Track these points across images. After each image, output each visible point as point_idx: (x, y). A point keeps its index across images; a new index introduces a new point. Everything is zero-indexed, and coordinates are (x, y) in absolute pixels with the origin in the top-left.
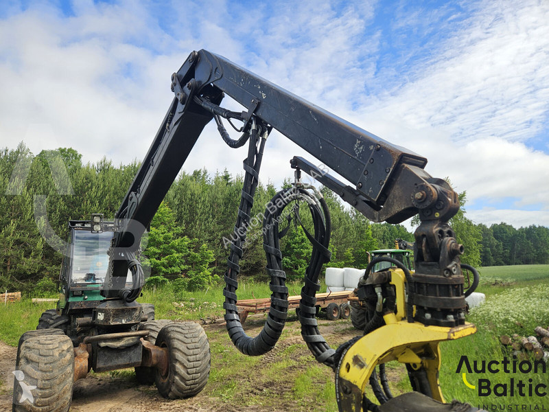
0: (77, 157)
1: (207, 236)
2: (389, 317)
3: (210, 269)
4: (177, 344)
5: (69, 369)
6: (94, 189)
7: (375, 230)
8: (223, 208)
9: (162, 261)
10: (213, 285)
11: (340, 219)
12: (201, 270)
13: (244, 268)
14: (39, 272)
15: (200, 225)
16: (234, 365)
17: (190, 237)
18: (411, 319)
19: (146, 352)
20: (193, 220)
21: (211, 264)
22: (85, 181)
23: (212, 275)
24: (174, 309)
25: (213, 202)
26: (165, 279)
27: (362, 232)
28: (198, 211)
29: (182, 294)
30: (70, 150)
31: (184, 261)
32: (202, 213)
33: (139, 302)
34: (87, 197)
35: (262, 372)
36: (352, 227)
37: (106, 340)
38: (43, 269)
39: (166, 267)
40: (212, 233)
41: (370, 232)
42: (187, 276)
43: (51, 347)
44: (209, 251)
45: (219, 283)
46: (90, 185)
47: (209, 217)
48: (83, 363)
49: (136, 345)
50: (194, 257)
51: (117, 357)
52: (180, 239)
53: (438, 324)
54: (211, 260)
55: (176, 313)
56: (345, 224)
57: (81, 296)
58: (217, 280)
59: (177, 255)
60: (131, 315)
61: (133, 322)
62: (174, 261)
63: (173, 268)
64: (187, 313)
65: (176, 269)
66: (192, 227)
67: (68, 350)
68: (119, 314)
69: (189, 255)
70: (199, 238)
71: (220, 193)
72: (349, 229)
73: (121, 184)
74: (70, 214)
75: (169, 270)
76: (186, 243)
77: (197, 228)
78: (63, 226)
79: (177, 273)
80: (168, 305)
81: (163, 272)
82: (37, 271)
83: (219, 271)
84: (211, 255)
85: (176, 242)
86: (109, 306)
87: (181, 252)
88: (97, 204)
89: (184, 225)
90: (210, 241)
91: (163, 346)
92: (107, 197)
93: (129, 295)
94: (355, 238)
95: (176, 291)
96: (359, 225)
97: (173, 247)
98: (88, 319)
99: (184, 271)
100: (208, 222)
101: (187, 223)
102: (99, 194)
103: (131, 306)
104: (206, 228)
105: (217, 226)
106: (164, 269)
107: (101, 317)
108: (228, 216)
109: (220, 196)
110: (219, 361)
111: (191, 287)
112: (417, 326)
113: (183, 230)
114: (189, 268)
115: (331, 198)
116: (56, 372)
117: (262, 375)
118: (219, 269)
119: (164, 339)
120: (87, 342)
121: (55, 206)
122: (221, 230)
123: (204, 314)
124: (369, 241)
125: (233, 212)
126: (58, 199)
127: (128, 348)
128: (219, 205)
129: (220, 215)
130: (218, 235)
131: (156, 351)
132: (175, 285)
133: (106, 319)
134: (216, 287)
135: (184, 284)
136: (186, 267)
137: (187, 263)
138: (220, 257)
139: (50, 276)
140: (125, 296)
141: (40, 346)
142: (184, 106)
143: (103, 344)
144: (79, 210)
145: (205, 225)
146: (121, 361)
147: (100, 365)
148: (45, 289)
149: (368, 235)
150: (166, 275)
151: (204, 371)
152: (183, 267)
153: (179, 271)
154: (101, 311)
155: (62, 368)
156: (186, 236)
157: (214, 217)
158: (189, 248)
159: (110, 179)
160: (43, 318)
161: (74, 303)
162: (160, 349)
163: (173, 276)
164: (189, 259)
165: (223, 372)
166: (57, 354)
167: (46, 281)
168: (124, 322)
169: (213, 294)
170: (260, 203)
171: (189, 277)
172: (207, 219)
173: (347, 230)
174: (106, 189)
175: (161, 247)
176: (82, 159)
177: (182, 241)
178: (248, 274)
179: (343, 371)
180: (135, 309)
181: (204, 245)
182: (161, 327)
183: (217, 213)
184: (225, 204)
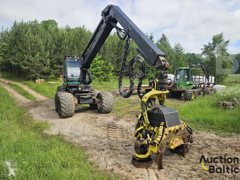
0: (56, 24)
1: (111, 60)
2: (153, 89)
3: (112, 73)
4: (103, 98)
5: (74, 103)
6: (66, 39)
7: (184, 57)
8: (117, 47)
9: (93, 70)
10: (113, 79)
11: (169, 52)
12: (108, 74)
13: (126, 73)
14: (49, 72)
15: (108, 55)
16: (121, 106)
17: (104, 60)
18: (156, 89)
19: (94, 100)
20: (105, 53)
21: (113, 71)
22: (62, 36)
23: (113, 76)
24: (99, 88)
25: (113, 45)
26: (95, 77)
27: (178, 58)
28: (107, 49)
29: (102, 82)
30: (53, 20)
31: (102, 70)
32: (108, 50)
33: (91, 85)
34: (63, 43)
35: (130, 108)
36: (174, 56)
37: (82, 95)
38: (50, 71)
39: (95, 72)
40: (112, 58)
41: (182, 59)
42: (103, 76)
43: (68, 96)
44: (112, 66)
45: (116, 79)
46: (64, 38)
47: (111, 51)
48: (77, 101)
49: (91, 97)
50: (106, 68)
51: (86, 101)
52: (100, 61)
53: (161, 91)
54: (113, 70)
55: (100, 89)
56: (171, 55)
57: (71, 82)
58: (115, 78)
59: (99, 67)
60: (89, 88)
61: (90, 91)
62: (98, 70)
63: (98, 72)
64: (104, 90)
65: (99, 73)
66: (105, 56)
67: (73, 98)
68: (85, 88)
69: (104, 67)
70: (107, 60)
71: (116, 40)
72: (172, 57)
73: (76, 37)
74: (58, 50)
75: (96, 73)
76: (103, 63)
77: (106, 57)
78: (56, 55)
79: (99, 75)
80: (97, 86)
81: (94, 74)
82: (48, 72)
83: (115, 74)
84: (113, 68)
85: (99, 62)
86: (82, 85)
87: (101, 66)
88: (68, 46)
89: (101, 55)
90: (112, 62)
91: (99, 98)
92: (71, 43)
93: (88, 82)
94: (175, 61)
95: (99, 81)
96: (177, 55)
97: (97, 64)
98: (76, 89)
99: (102, 74)
100: (111, 54)
101: (103, 54)
102: (68, 42)
103: (88, 86)
104: (110, 56)
105: (115, 56)
106: (94, 73)
107: (80, 89)
108: (119, 51)
109: (116, 42)
110: (116, 105)
111: (105, 80)
112: (157, 91)
113: (101, 57)
114: (104, 73)
115: (166, 42)
116: (70, 103)
117: (130, 109)
118: (116, 73)
119: (99, 96)
120: (77, 96)
121: (52, 46)
122: (116, 57)
123: (110, 90)
124: (180, 63)
125: (121, 49)
126: (52, 44)
127: (89, 98)
128: (115, 46)
129: (116, 51)
130: (115, 59)
131: (97, 100)
132: (99, 79)
133: (82, 89)
134: (114, 80)
135: (102, 79)
136: (103, 72)
137: (103, 70)
138: (116, 68)
139: (54, 74)
140: (87, 82)
141: (65, 96)
142: (106, 24)
143: (81, 97)
144: (61, 48)
145: (110, 55)
146: (87, 102)
147: (81, 102)
148: (53, 78)
149: (181, 60)
150: (95, 75)
151: (112, 106)
152: (101, 72)
153: (100, 74)
154: (80, 87)
155: (72, 102)
156: (102, 60)
157: (113, 51)
158: (104, 64)
159: (71, 35)
160: (58, 88)
161: (70, 84)
162: (98, 99)
163: (98, 76)
164: (104, 69)
165: (118, 108)
166: (70, 98)
167: (52, 76)
168: (87, 90)
169: (113, 83)
170: (133, 45)
171: (104, 76)
172: (110, 52)
173: (171, 57)
174: (70, 39)
175: (93, 64)
176: (58, 25)
177: (101, 62)
178: (127, 76)
179: (143, 99)
180: (90, 87)
181: (110, 64)
182: (98, 93)
183: (115, 49)
184: (118, 45)
